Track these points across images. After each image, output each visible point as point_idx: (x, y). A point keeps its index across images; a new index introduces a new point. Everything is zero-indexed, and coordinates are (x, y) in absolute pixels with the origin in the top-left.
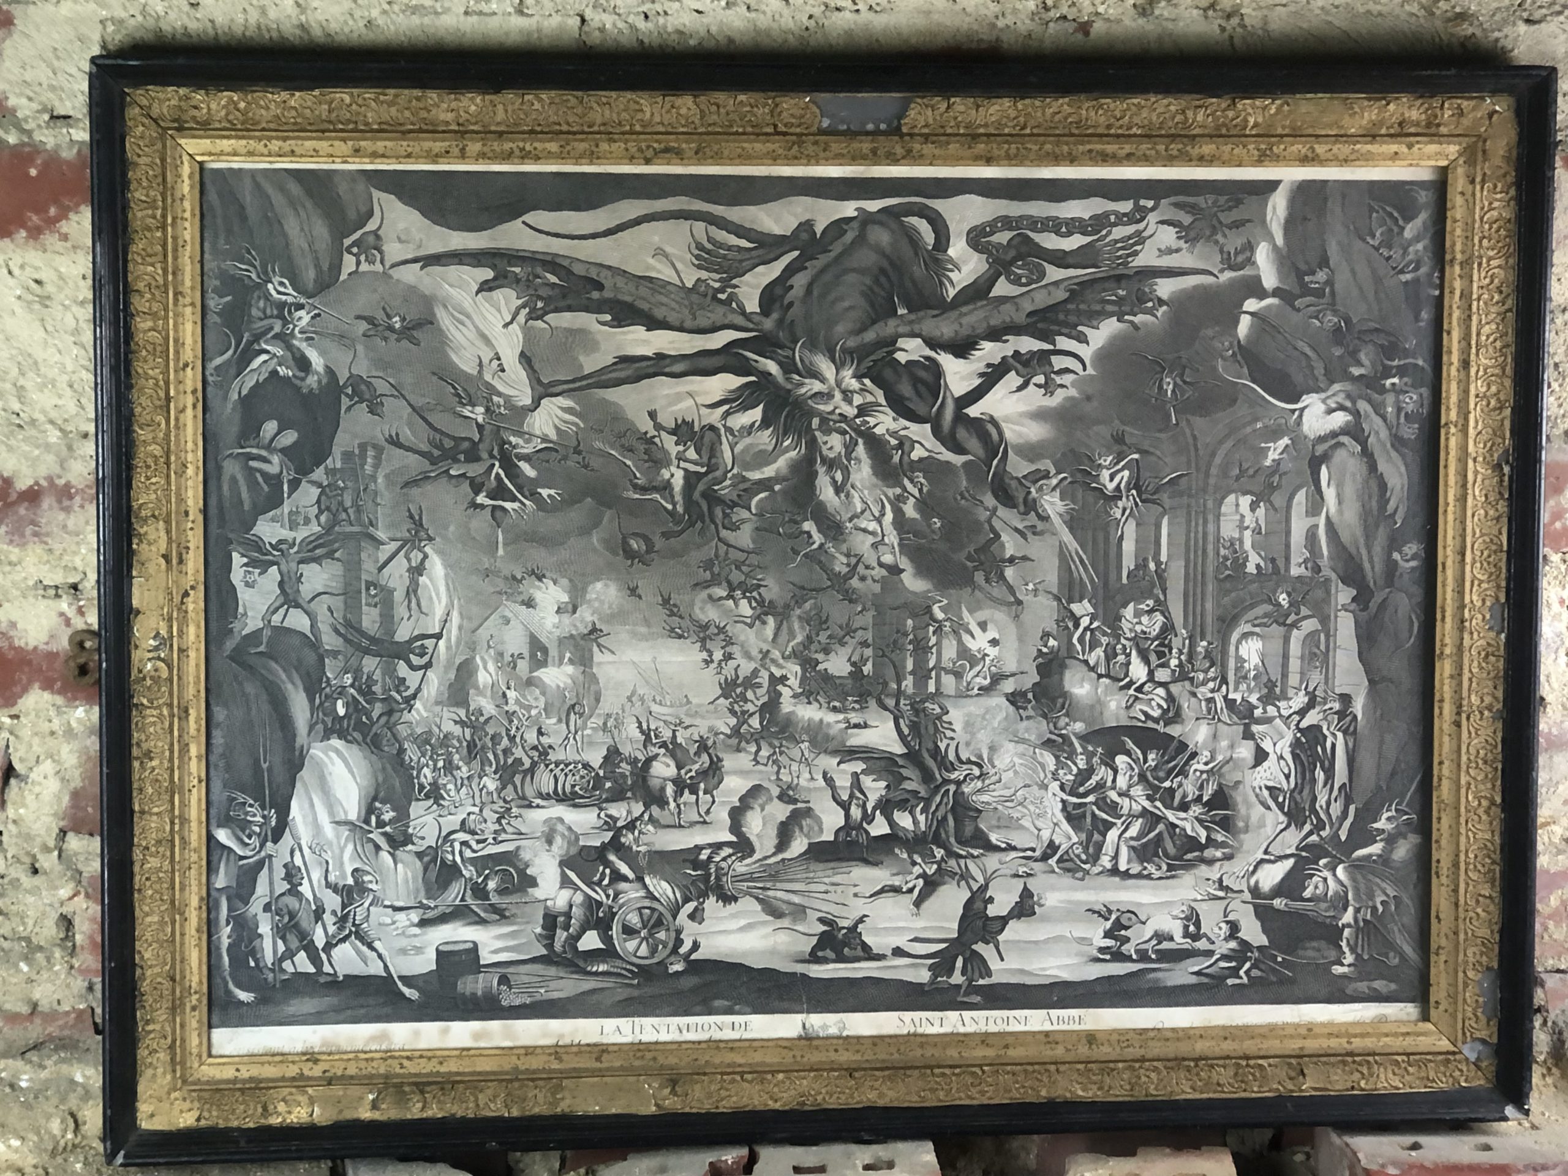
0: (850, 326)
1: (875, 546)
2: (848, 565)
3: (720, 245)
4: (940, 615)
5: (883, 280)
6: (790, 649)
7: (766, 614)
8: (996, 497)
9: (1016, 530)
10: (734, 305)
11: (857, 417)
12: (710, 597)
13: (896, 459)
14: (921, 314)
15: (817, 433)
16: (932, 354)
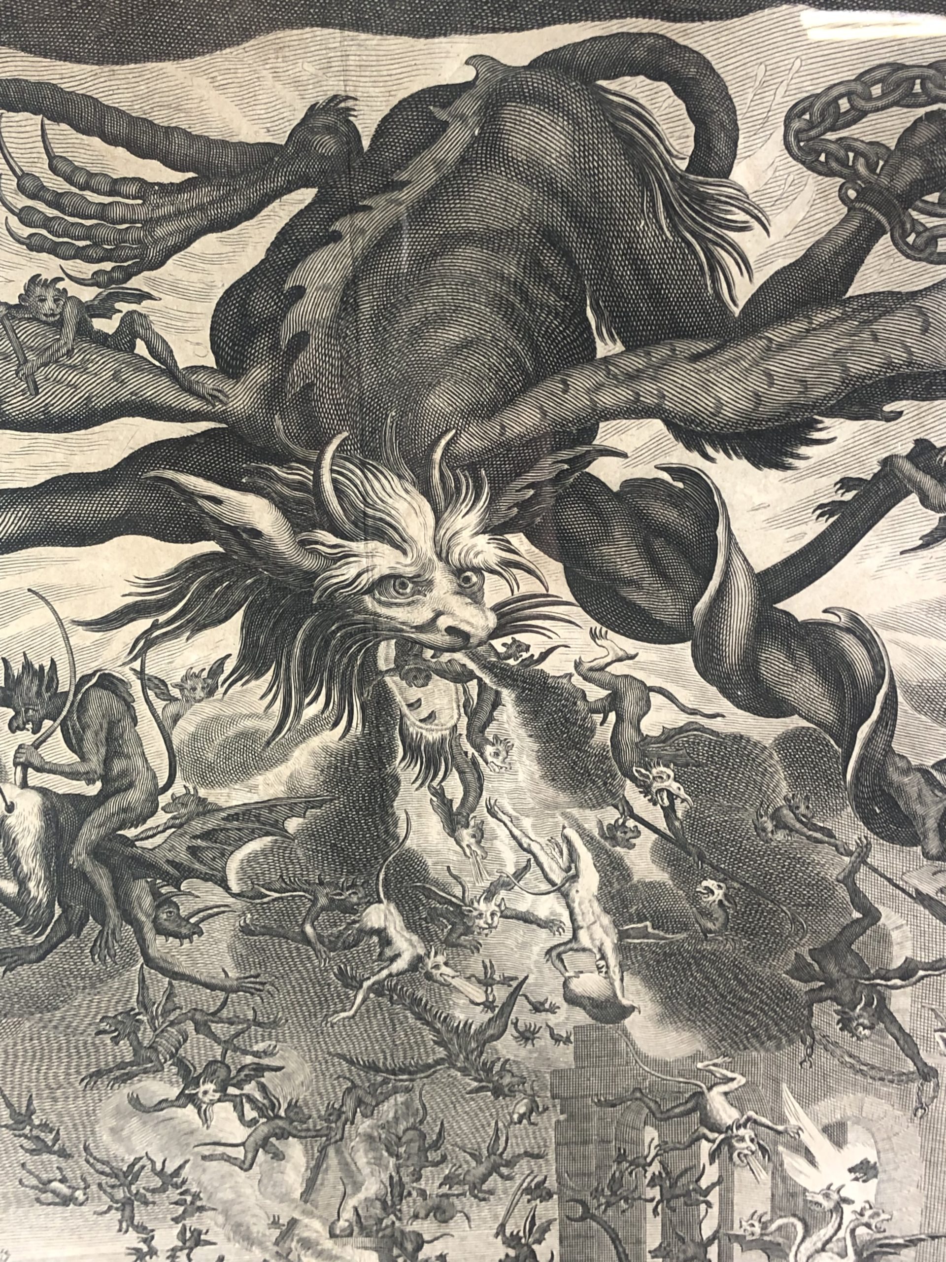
0: (467, 394)
1: (555, 954)
2: (488, 1005)
3: (89, 182)
4: (726, 1114)
5: (550, 260)
6: (348, 1214)
7: (283, 1135)
8: (868, 819)
9: (921, 898)
10: (141, 348)
11: (495, 634)
12: (135, 1101)
13: (603, 735)
14: (661, 352)
15: (393, 682)
16: (692, 460)
